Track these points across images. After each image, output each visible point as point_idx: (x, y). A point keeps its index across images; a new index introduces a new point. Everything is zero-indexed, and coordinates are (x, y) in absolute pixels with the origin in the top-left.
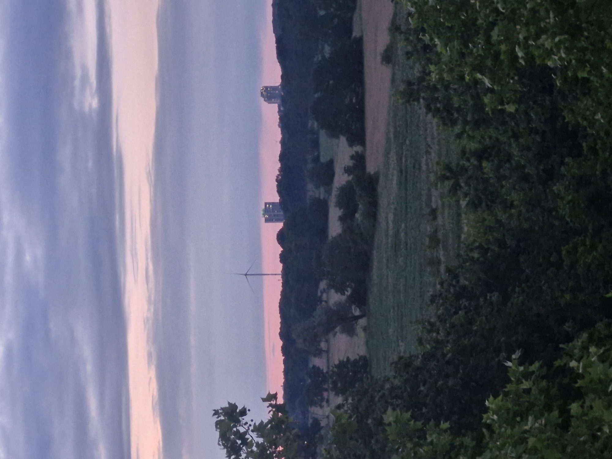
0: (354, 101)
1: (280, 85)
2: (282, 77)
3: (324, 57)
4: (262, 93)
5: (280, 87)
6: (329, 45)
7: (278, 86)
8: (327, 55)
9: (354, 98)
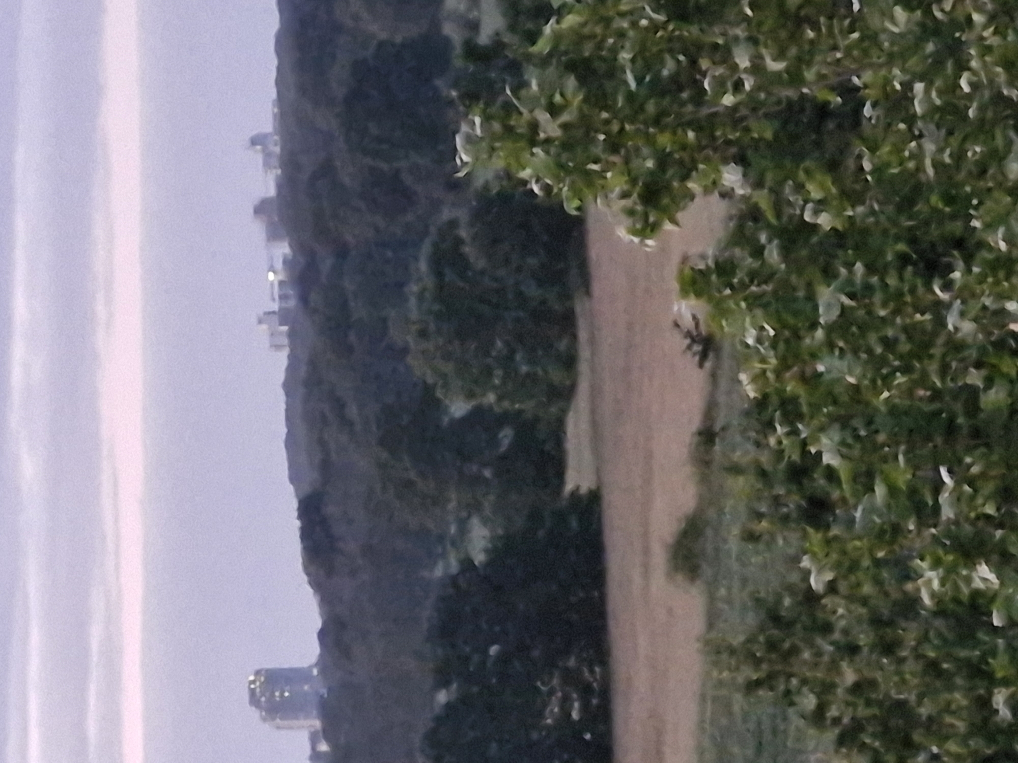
0: (575, 715)
1: (316, 665)
2: (322, 635)
3: (467, 564)
4: (252, 692)
5: (315, 672)
6: (485, 521)
7: (311, 667)
8: (479, 558)
9: (576, 705)
